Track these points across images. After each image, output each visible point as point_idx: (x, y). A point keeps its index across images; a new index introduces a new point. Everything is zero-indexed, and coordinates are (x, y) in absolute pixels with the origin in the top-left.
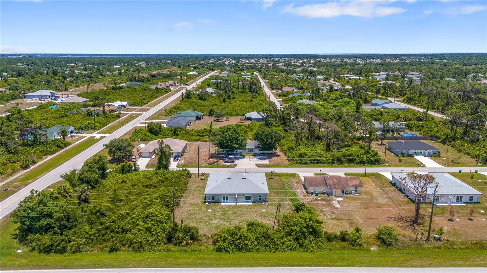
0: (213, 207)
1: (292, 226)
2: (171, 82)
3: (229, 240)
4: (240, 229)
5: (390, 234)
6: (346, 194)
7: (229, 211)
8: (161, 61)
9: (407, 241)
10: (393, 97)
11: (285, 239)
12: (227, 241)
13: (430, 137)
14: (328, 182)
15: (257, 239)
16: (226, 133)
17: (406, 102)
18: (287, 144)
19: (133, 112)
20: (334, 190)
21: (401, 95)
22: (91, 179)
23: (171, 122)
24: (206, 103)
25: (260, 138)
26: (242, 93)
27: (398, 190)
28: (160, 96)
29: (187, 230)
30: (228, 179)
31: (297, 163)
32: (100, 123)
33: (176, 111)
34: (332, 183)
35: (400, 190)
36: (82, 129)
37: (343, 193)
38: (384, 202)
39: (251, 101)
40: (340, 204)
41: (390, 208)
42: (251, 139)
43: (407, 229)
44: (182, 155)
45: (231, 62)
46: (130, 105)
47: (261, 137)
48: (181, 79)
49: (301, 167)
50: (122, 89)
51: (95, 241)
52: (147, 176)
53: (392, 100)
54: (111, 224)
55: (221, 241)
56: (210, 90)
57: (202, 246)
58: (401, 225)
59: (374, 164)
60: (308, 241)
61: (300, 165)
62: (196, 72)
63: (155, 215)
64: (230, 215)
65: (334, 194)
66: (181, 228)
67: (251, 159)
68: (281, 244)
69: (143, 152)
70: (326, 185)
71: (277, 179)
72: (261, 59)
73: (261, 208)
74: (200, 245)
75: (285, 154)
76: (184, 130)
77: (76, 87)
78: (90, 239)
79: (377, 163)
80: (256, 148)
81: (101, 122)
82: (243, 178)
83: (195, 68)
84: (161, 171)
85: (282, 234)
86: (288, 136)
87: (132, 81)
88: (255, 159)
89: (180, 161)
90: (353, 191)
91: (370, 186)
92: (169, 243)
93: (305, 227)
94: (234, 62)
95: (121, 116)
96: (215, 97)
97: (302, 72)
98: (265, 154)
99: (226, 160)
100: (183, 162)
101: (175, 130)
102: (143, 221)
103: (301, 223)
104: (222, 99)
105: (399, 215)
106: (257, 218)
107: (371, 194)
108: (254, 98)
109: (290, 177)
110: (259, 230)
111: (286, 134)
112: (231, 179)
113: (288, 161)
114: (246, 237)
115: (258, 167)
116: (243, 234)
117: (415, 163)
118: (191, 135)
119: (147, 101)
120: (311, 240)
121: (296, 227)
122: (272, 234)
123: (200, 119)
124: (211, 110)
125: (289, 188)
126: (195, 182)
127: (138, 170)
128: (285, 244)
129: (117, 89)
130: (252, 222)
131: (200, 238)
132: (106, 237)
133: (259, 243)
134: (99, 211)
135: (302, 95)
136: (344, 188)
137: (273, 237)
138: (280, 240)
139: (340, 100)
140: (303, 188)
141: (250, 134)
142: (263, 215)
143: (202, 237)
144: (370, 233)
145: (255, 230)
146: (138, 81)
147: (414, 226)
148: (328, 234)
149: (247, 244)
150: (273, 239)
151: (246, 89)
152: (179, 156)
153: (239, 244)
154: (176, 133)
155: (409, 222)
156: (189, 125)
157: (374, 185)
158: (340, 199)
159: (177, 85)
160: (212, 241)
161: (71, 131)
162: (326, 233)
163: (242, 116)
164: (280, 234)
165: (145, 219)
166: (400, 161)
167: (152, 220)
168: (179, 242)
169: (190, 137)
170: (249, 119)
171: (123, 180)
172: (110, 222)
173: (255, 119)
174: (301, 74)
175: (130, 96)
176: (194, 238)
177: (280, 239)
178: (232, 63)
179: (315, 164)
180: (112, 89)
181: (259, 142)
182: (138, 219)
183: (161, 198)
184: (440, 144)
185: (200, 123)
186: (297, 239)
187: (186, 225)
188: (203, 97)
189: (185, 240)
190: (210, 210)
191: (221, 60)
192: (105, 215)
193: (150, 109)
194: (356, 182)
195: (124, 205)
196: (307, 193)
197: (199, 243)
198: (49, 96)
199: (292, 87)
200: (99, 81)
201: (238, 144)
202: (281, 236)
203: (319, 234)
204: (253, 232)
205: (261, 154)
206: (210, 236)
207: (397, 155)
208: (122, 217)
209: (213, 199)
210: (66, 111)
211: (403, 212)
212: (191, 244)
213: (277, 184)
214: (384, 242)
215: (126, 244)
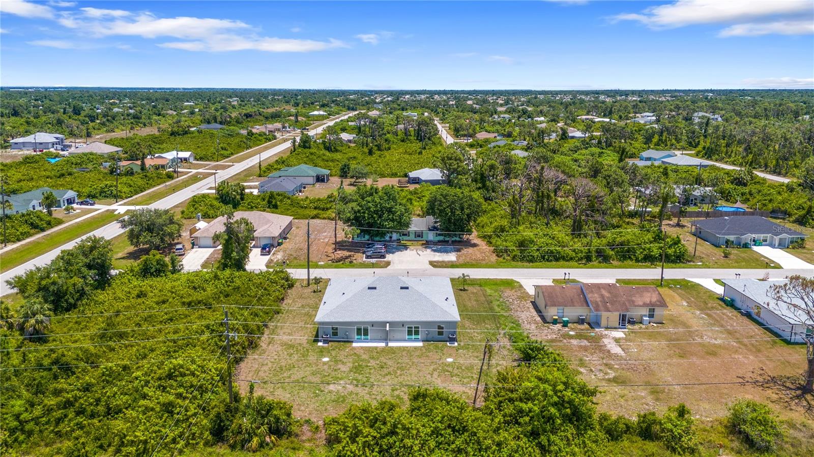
0: (334, 353)
1: (521, 400)
2: (278, 125)
3: (367, 436)
4: (392, 408)
5: (764, 423)
6: (629, 322)
7: (369, 362)
8: (266, 97)
9: (804, 440)
10: (676, 148)
11: (503, 434)
12: (360, 440)
13: (771, 213)
14: (589, 296)
15: (436, 432)
16: (369, 199)
17: (703, 157)
18: (491, 223)
19: (200, 170)
20: (605, 315)
21: (690, 144)
22: (68, 288)
23: (267, 184)
24: (338, 156)
25: (438, 209)
26: (403, 141)
27: (742, 314)
28: (255, 147)
29: (264, 410)
30: (369, 288)
31: (514, 258)
32: (131, 186)
33: (279, 166)
34: (598, 300)
35: (748, 315)
36: (94, 197)
37: (625, 321)
38: (718, 342)
39: (420, 153)
40: (620, 346)
41: (736, 357)
42: (419, 215)
43: (794, 407)
44: (279, 244)
45: (385, 98)
46: (196, 159)
47: (442, 206)
48: (297, 121)
49: (523, 267)
50: (189, 135)
51: (36, 436)
52: (195, 283)
53: (678, 153)
54: (79, 394)
55: (345, 439)
56: (345, 136)
57: (298, 450)
58: (775, 397)
59: (673, 262)
60: (562, 440)
61: (520, 263)
62: (325, 111)
63: (188, 372)
64: (372, 371)
65: (604, 322)
66: (247, 406)
67: (420, 252)
68: (494, 447)
69: (199, 235)
70: (585, 304)
71: (475, 291)
72: (437, 96)
73: (443, 354)
74: (294, 449)
75: (490, 243)
76: (289, 198)
77: (108, 131)
78: (23, 431)
79: (680, 260)
80: (430, 230)
81: (132, 184)
82: (402, 288)
83: (323, 106)
84: (228, 272)
85: (497, 420)
86: (493, 210)
87: (209, 123)
88: (429, 251)
89: (274, 254)
90: (645, 316)
91: (677, 306)
92: (218, 442)
93: (555, 404)
94: (389, 99)
95: (175, 175)
96: (354, 147)
97: (508, 112)
98: (448, 241)
99: (369, 254)
100: (279, 256)
101: (270, 197)
102: (159, 386)
103: (546, 395)
104: (366, 150)
105: (762, 372)
106: (433, 380)
107: (684, 325)
108: (425, 148)
109: (502, 288)
110: (441, 410)
111: (490, 204)
112: (375, 288)
113: (495, 255)
114: (408, 429)
115: (434, 266)
116: (400, 421)
117: (757, 260)
118: (302, 207)
119: (229, 152)
120: (569, 436)
121: (530, 405)
122: (473, 421)
123: (323, 181)
124: (345, 165)
125: (502, 309)
126: (301, 297)
127: (179, 271)
128: (504, 445)
129: (179, 135)
130: (423, 388)
131: (294, 429)
132: (64, 427)
133: (441, 443)
134: (56, 362)
135: (512, 143)
136: (627, 310)
137: (475, 430)
138: (492, 437)
139: (584, 151)
140: (533, 310)
141: (417, 207)
142: (448, 371)
143: (302, 425)
144: (706, 417)
145: (431, 410)
146: (221, 123)
147: (806, 400)
148: (609, 422)
149: (412, 447)
150: (475, 434)
151: (410, 135)
152: (272, 246)
153: (391, 447)
154: (273, 203)
155: (791, 389)
156: (300, 191)
157: (685, 304)
158: (619, 334)
159: (288, 129)
160: (324, 438)
161: (70, 199)
162: (604, 418)
163: (403, 177)
164: (492, 420)
165: (163, 383)
166: (726, 257)
167: (181, 386)
168: (242, 441)
169: (301, 211)
170: (416, 181)
171: (141, 292)
172: (78, 389)
173: (426, 181)
174: (507, 116)
175: (200, 145)
176: (278, 431)
177: (491, 433)
178: (388, 100)
179: (551, 261)
180: (171, 135)
181: (437, 218)
182: (147, 382)
183: (213, 331)
184: (794, 225)
185: (322, 189)
186: (534, 434)
187: (261, 398)
188: (332, 147)
189: (256, 435)
190: (326, 359)
191: (369, 96)
192: (72, 372)
193: (233, 165)
194: (650, 297)
195: (126, 347)
196: (544, 320)
197: (292, 442)
198: (53, 144)
199: (493, 132)
200: (151, 122)
201: (393, 220)
202: (495, 425)
203: (586, 420)
204: (426, 415)
205: (439, 241)
206: (321, 423)
207: (717, 246)
208: (110, 377)
209: (335, 334)
210: (74, 166)
211: (771, 365)
212: (271, 445)
213: (477, 301)
214: (749, 441)
215: (109, 445)
